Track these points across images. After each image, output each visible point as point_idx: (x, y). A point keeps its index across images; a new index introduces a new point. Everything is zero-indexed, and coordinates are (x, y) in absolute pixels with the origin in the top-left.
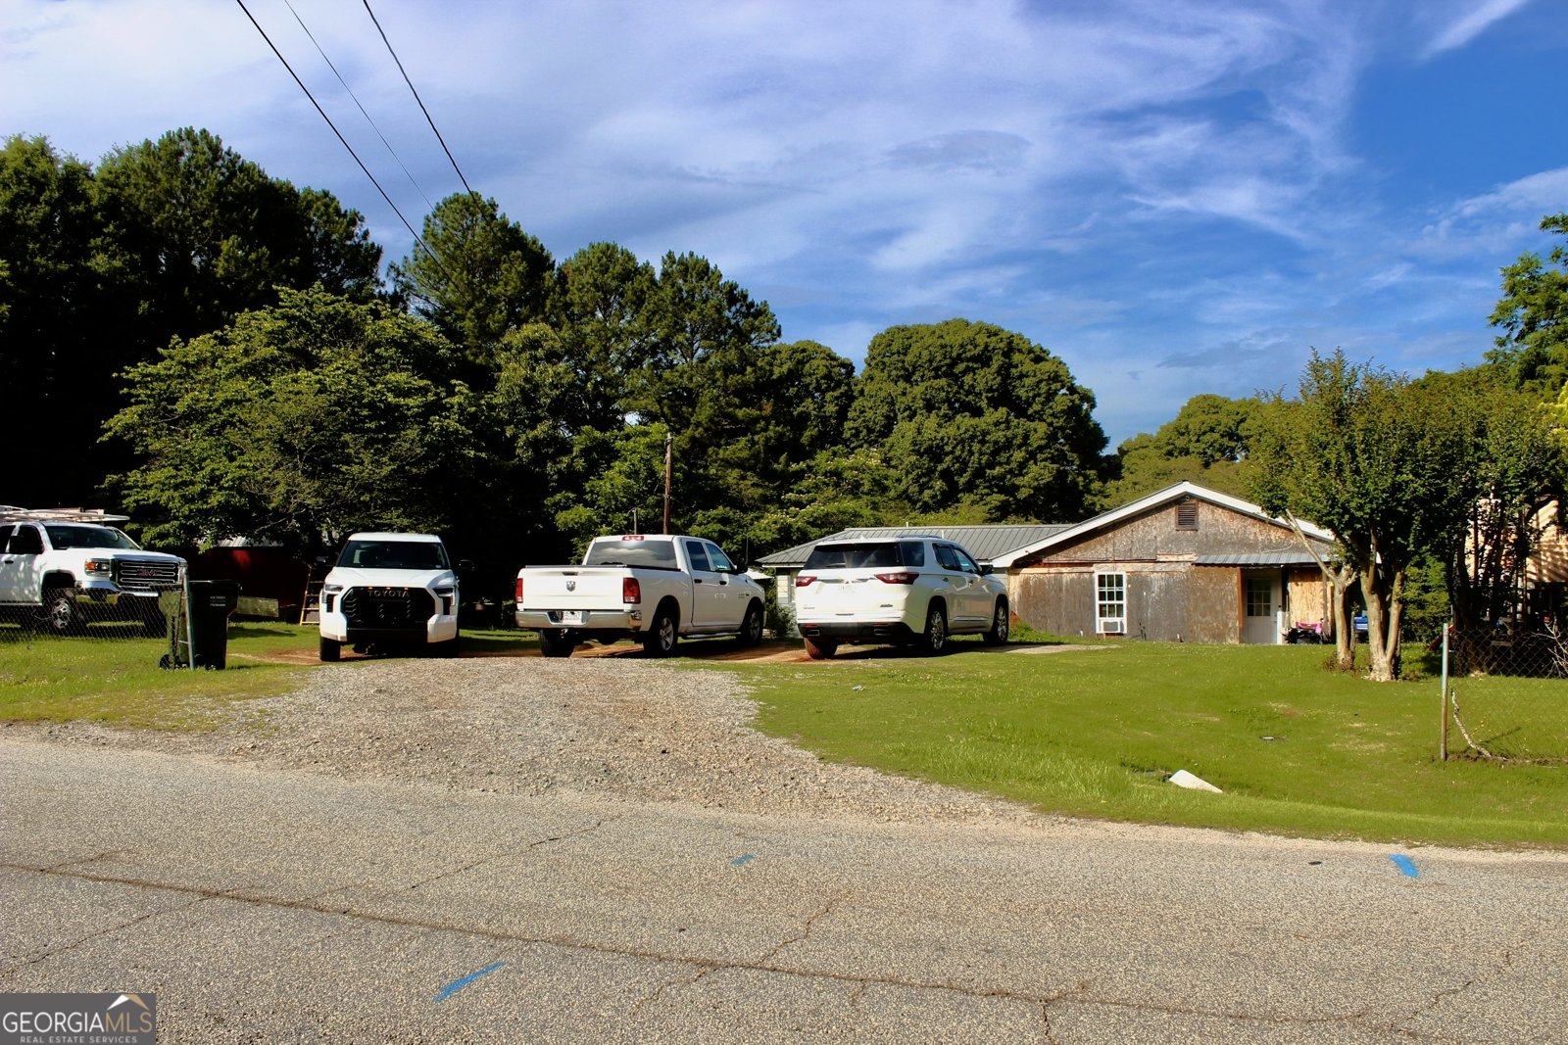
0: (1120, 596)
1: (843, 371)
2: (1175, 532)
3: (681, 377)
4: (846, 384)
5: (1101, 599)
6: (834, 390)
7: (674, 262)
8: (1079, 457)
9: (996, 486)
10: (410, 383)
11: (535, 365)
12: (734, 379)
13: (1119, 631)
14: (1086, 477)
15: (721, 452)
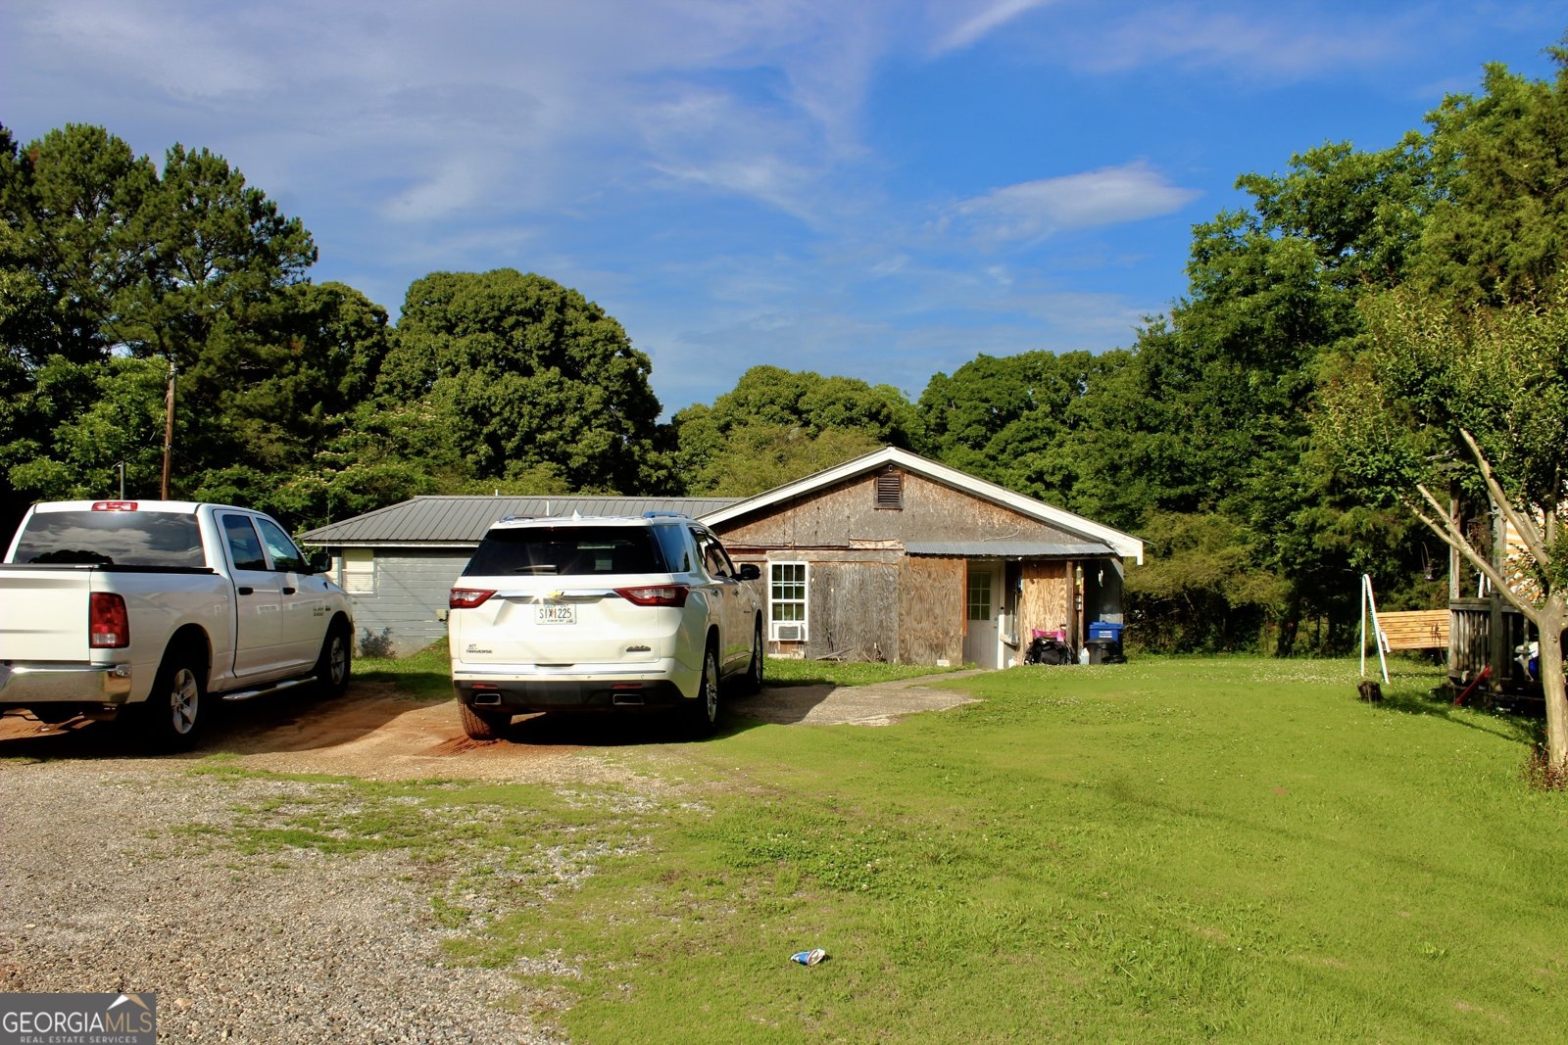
0: (800, 592)
1: (375, 319)
2: (873, 511)
3: (187, 301)
4: (379, 333)
5: (774, 597)
6: (364, 338)
7: (182, 159)
8: (634, 424)
9: (547, 452)
12: (256, 310)
13: (799, 639)
14: (642, 447)
15: (238, 396)
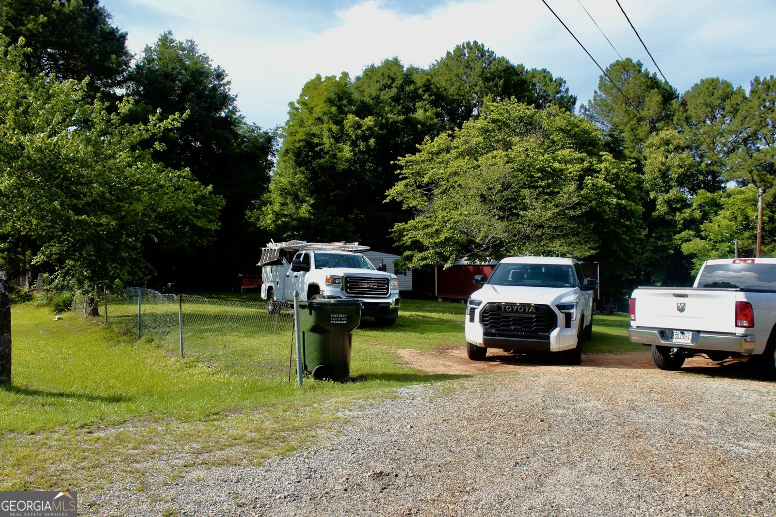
7: (759, 84)
10: (572, 155)
11: (667, 154)
